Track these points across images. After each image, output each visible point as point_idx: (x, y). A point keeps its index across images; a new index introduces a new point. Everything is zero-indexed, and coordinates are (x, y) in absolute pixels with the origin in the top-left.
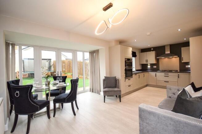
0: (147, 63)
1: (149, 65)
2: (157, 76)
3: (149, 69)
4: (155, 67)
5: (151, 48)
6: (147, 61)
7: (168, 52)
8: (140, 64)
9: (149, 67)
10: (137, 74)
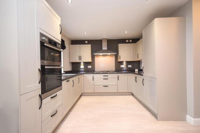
0: (81, 61)
1: (82, 64)
2: (95, 79)
3: (82, 70)
4: (90, 67)
5: (85, 41)
6: (80, 58)
7: (105, 48)
8: (70, 62)
9: (82, 66)
10: (70, 79)
